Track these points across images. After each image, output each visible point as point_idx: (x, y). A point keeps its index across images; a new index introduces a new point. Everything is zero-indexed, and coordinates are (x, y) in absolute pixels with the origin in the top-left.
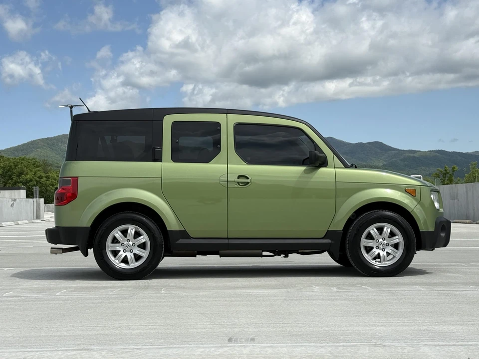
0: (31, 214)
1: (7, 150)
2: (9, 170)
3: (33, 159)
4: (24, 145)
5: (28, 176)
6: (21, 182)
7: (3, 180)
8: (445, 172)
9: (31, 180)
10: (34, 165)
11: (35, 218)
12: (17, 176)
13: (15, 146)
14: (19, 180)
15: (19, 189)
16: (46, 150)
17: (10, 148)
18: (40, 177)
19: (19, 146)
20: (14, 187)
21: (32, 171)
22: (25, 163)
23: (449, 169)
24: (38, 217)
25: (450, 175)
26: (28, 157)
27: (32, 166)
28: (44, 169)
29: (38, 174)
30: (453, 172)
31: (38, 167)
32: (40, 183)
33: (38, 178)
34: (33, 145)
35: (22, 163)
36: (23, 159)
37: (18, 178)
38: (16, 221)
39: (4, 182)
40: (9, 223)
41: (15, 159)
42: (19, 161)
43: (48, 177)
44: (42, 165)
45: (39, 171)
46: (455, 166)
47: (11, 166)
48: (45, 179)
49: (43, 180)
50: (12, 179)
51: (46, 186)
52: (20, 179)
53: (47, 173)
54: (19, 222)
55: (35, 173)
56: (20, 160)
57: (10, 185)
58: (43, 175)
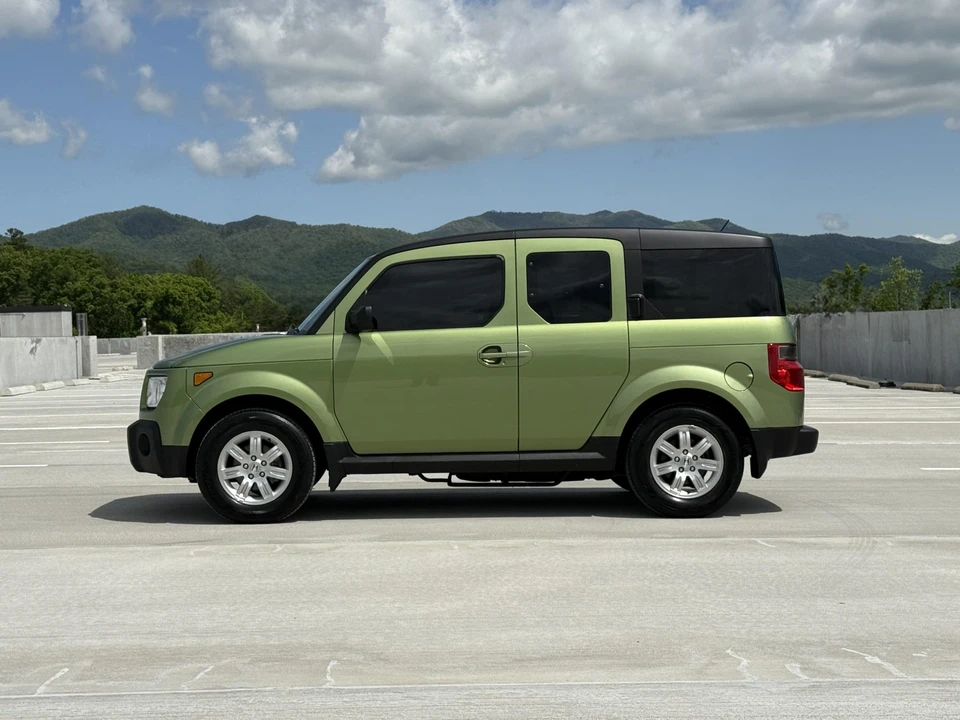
0: (72, 368)
1: (42, 234)
2: (43, 272)
3: (87, 252)
4: (72, 225)
5: (78, 284)
6: (65, 295)
7: (33, 291)
8: (846, 277)
9: (84, 291)
10: (88, 262)
11: (80, 374)
12: (57, 283)
13: (55, 227)
14: (61, 291)
15: (60, 309)
16: (112, 235)
17: (48, 231)
18: (101, 286)
19: (63, 226)
20: (51, 306)
21: (85, 274)
22: (72, 259)
23: (855, 272)
24: (86, 372)
25: (856, 281)
26: (77, 247)
27: (86, 265)
28: (106, 271)
29: (98, 279)
30: (861, 275)
31: (94, 266)
32: (101, 296)
33: (97, 286)
34: (89, 225)
35: (66, 259)
36: (68, 252)
37: (59, 286)
38: (38, 383)
39: (33, 294)
40: (24, 388)
41: (53, 251)
42: (60, 255)
43: (114, 286)
44: (103, 263)
45: (98, 273)
46: (864, 265)
47: (45, 266)
48: (109, 289)
49: (105, 291)
50: (49, 289)
51: (112, 301)
52: (63, 288)
53: (114, 278)
54: (46, 385)
55: (91, 278)
56: (62, 253)
57: (45, 300)
58: (106, 281)
